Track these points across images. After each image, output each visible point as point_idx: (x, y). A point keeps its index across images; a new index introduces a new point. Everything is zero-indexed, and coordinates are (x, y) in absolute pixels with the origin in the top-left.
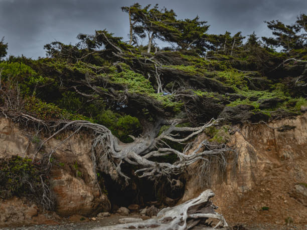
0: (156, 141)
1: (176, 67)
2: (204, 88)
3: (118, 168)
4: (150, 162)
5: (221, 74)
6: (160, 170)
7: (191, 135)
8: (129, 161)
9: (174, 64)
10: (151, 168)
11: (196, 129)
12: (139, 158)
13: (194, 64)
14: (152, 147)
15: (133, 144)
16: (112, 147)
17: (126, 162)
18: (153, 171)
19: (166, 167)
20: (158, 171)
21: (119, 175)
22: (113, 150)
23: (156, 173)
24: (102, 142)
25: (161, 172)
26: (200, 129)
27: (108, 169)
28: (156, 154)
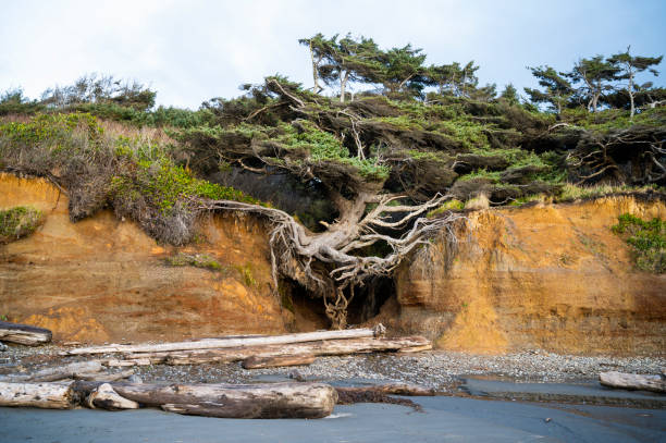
0: (358, 228)
1: (381, 120)
2: (424, 146)
3: (308, 267)
4: (351, 258)
5: (447, 124)
6: (366, 267)
7: (407, 218)
8: (322, 258)
9: (379, 116)
10: (352, 266)
11: (415, 208)
12: (334, 252)
13: (407, 113)
14: (354, 236)
15: (326, 234)
16: (296, 240)
17: (318, 260)
18: (356, 270)
19: (373, 263)
20: (363, 268)
21: (310, 278)
22: (298, 244)
23: (361, 272)
24: (282, 234)
25: (366, 270)
26: (421, 209)
27: (293, 270)
28: (358, 245)
